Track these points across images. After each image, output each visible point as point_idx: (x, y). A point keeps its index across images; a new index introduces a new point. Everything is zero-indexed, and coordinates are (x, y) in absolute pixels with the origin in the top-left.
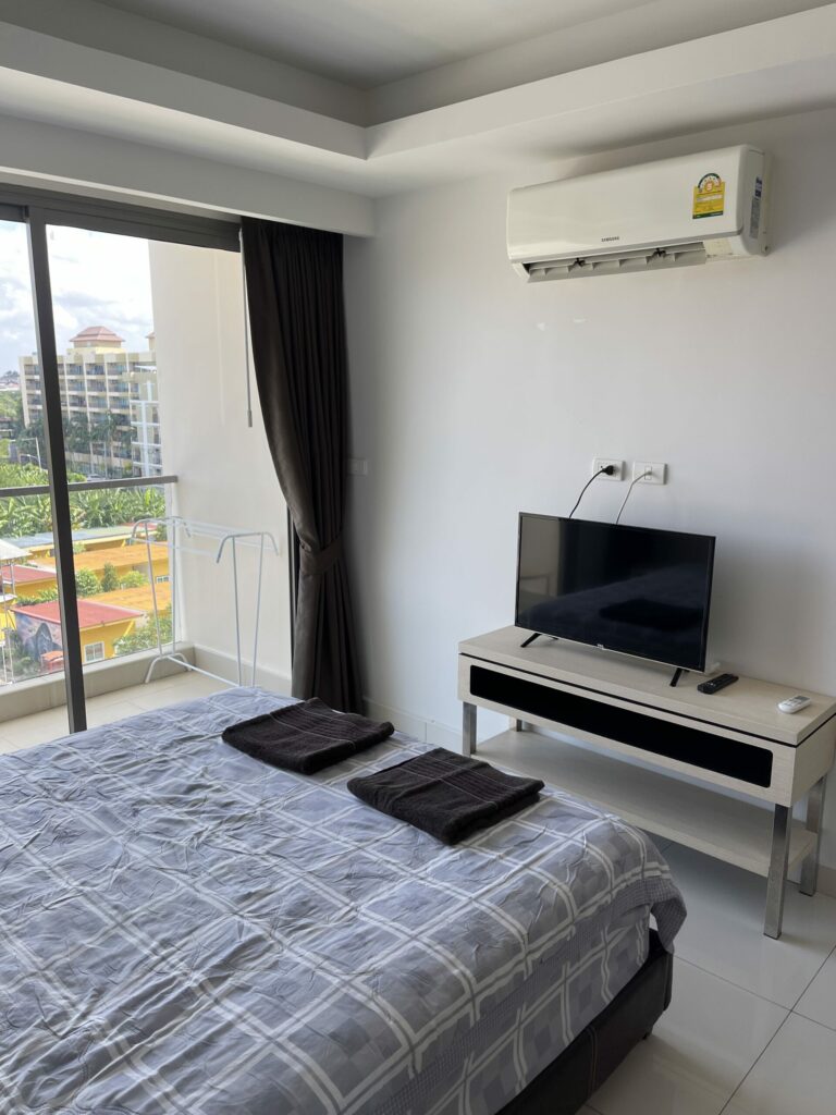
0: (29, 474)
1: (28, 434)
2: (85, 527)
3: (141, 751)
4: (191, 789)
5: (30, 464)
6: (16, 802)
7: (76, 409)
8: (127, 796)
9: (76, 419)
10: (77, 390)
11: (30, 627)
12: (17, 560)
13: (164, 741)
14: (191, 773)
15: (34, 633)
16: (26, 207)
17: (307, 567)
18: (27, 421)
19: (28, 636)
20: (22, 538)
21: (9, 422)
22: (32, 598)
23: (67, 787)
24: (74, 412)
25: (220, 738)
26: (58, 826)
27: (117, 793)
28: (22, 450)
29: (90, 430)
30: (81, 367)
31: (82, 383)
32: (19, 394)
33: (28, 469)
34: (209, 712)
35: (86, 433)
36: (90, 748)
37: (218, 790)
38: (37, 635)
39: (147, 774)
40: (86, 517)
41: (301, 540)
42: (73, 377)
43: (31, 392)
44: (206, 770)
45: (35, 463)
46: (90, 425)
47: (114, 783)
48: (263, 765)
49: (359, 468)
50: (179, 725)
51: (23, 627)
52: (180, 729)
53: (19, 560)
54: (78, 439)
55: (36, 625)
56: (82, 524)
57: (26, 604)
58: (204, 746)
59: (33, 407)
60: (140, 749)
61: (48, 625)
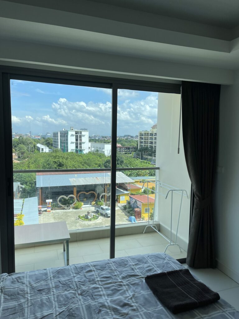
0: (137, 161)
1: (138, 151)
2: (149, 176)
3: (115, 277)
4: (125, 305)
5: (138, 159)
6: (66, 290)
7: (150, 145)
8: (101, 300)
9: (150, 147)
10: (151, 140)
11: (133, 201)
12: (131, 183)
13: (124, 274)
14: (128, 295)
15: (133, 202)
16: (112, 84)
17: (197, 206)
18: (138, 148)
19: (132, 203)
20: (134, 177)
21: (135, 148)
22: (134, 193)
23: (84, 288)
24: (150, 146)
25: (144, 279)
26: (71, 309)
27: (98, 297)
28: (137, 155)
29: (153, 150)
30: (153, 134)
31: (153, 138)
32: (138, 141)
33: (137, 160)
34: (146, 263)
35: (152, 151)
36: (99, 270)
37: (134, 310)
38: (134, 203)
39: (112, 290)
40: (149, 173)
41: (195, 195)
42: (151, 137)
43: (140, 140)
44: (134, 295)
45: (139, 158)
46: (153, 149)
47: (99, 291)
48: (157, 300)
49: (221, 170)
50: (133, 267)
51: (131, 201)
52: (132, 269)
53: (132, 183)
54: (150, 153)
55: (134, 201)
56: (148, 175)
57: (132, 194)
58: (137, 281)
59: (140, 144)
60: (115, 275)
61: (137, 201)
